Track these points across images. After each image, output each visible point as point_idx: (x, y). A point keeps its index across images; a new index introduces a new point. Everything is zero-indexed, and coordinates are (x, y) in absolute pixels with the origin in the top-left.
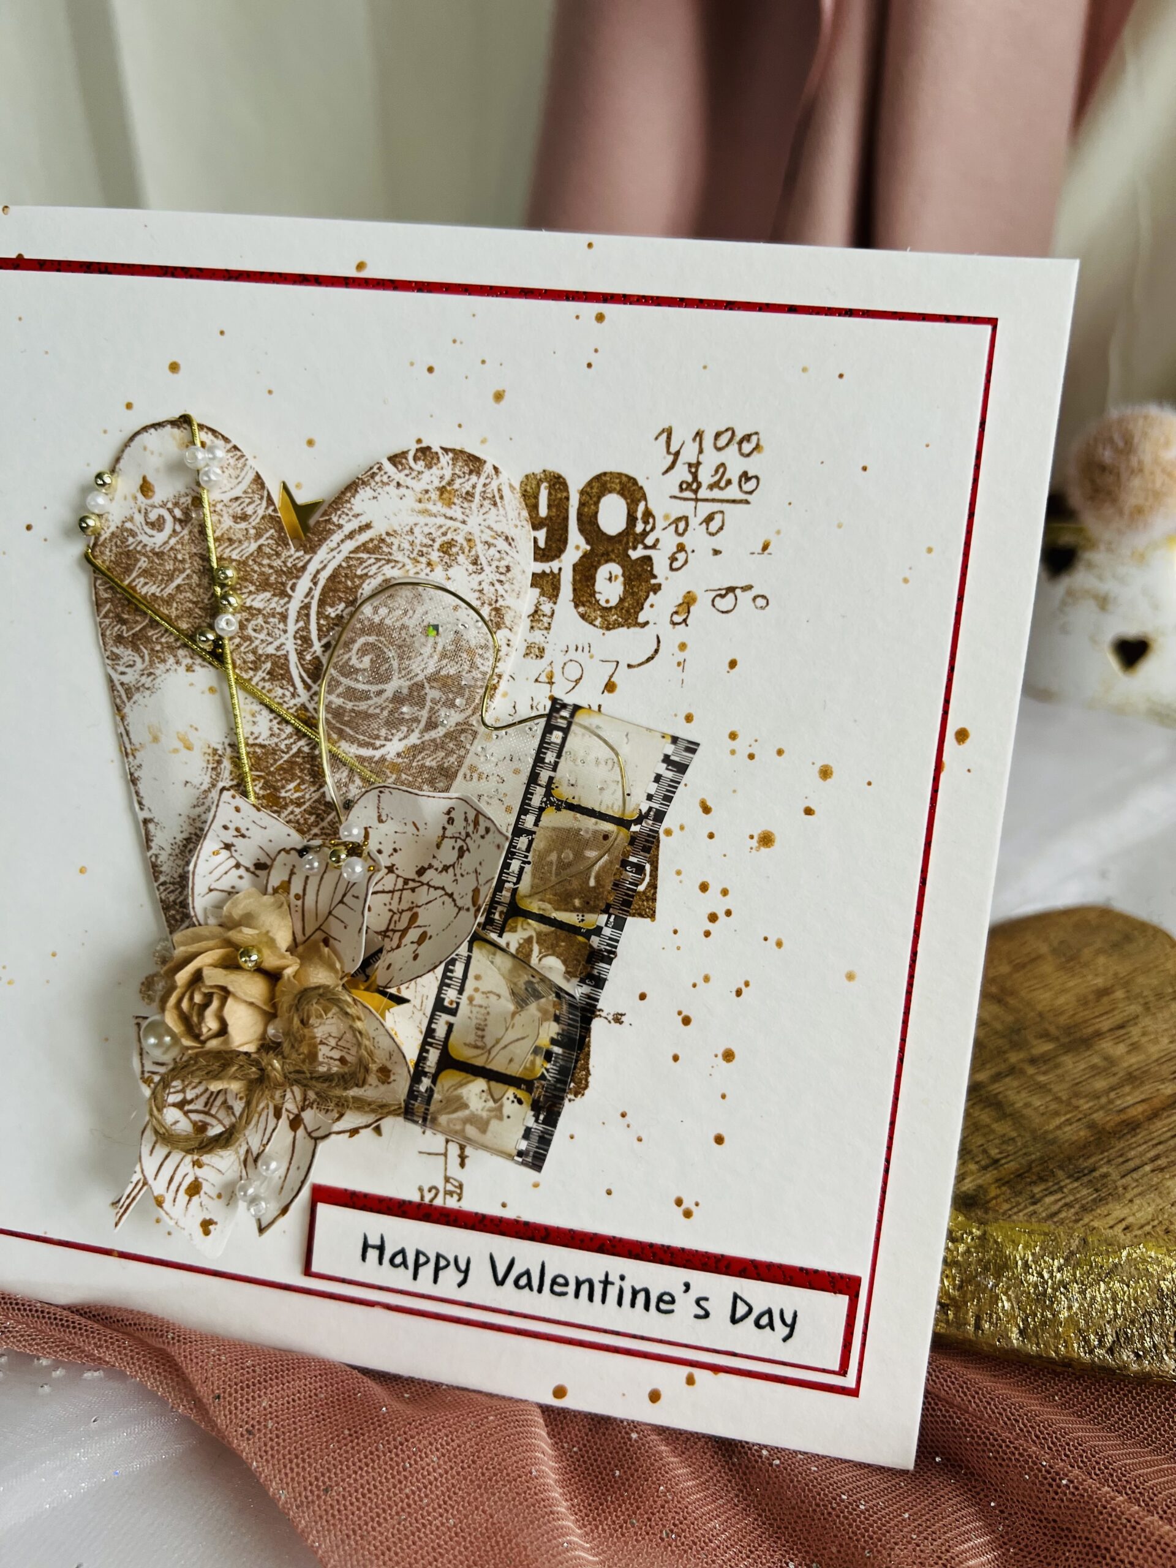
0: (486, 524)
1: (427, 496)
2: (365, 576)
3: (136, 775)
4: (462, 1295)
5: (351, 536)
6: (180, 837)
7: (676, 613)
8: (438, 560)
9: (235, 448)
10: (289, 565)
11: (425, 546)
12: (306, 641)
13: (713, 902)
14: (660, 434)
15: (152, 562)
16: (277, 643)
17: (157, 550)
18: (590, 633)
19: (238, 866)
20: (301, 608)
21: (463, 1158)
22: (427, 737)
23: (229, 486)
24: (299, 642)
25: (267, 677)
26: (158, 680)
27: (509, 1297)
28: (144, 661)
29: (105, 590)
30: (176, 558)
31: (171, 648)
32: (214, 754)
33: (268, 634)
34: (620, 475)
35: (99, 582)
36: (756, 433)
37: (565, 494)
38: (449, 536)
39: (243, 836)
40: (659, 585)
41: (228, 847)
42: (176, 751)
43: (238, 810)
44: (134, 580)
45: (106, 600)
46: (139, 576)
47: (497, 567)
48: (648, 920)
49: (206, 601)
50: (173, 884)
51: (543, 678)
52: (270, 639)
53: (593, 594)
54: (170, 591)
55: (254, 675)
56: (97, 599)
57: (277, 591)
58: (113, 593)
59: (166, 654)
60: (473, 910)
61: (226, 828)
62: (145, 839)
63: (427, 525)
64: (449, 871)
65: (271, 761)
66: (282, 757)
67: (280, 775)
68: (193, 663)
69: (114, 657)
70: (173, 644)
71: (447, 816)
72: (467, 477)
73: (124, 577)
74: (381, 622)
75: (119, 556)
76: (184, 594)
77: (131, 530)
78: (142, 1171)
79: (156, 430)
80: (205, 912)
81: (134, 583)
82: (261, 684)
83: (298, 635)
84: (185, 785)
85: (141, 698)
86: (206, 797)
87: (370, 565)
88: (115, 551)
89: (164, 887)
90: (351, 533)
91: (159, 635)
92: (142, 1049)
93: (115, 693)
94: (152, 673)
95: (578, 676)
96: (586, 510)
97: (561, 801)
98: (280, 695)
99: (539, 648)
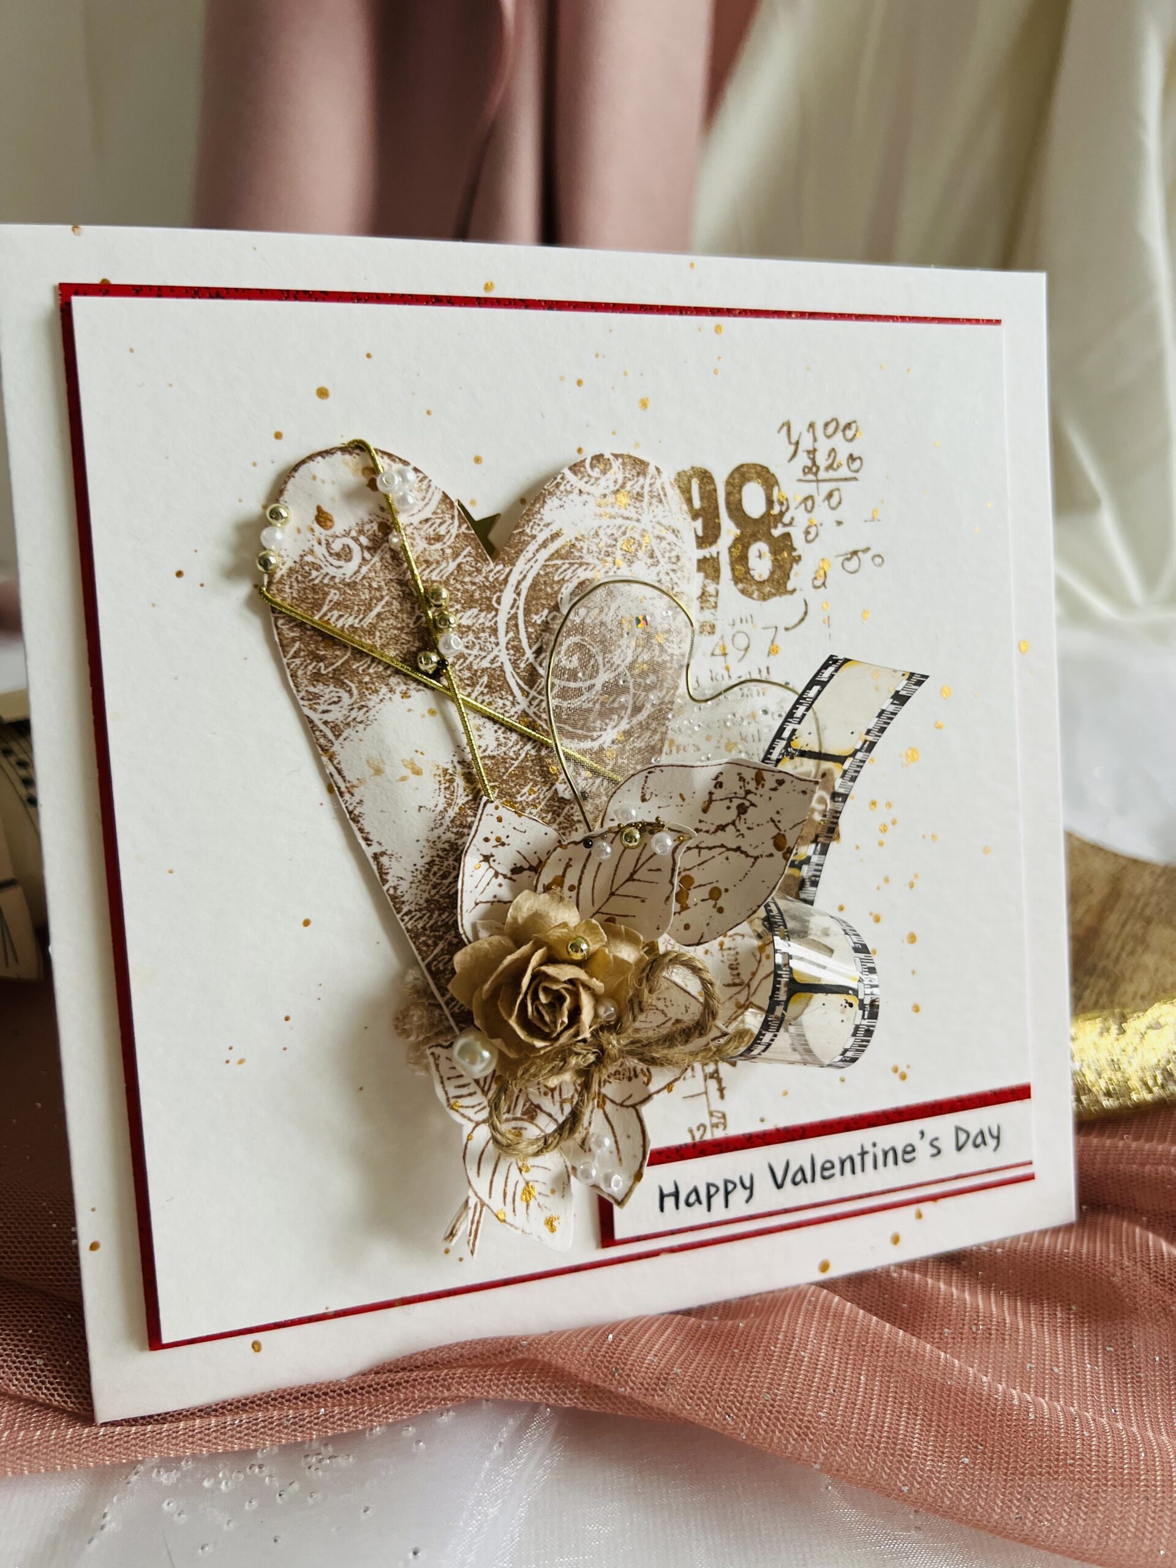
0: (656, 520)
1: (605, 500)
2: (563, 581)
3: (356, 812)
4: (751, 1209)
5: (544, 545)
6: (421, 863)
7: (815, 578)
8: (622, 557)
9: (416, 470)
10: (491, 579)
11: (610, 546)
12: (518, 649)
13: (882, 815)
14: (781, 428)
15: (345, 593)
16: (491, 656)
17: (348, 580)
18: (751, 605)
19: (496, 874)
20: (509, 619)
21: (721, 1090)
22: (634, 721)
23: (415, 511)
24: (512, 652)
25: (486, 691)
26: (372, 712)
28: (351, 695)
29: (291, 629)
30: (370, 586)
31: (381, 677)
32: (445, 775)
33: (481, 649)
34: (755, 465)
35: (280, 622)
36: (855, 422)
37: (712, 487)
38: (628, 535)
39: (503, 844)
40: (800, 557)
41: (486, 858)
42: (403, 779)
43: (500, 820)
44: (325, 614)
45: (294, 640)
46: (330, 610)
47: (669, 558)
48: (835, 843)
49: (412, 626)
50: (420, 910)
51: (718, 651)
52: (483, 654)
53: (748, 571)
54: (370, 621)
55: (473, 691)
56: (280, 640)
57: (483, 606)
58: (301, 631)
59: (377, 684)
60: (779, 855)
61: (486, 840)
62: (378, 875)
63: (608, 527)
64: (727, 829)
65: (503, 770)
66: (512, 764)
67: (513, 781)
68: (408, 689)
69: (311, 697)
70: (383, 673)
71: (715, 782)
72: (636, 479)
73: (313, 613)
74: (583, 622)
75: (302, 592)
76: (386, 622)
77: (313, 563)
78: (476, 1194)
79: (324, 458)
80: (474, 927)
81: (326, 618)
82: (480, 698)
83: (509, 646)
84: (419, 811)
85: (353, 733)
86: (443, 818)
87: (565, 570)
88: (296, 587)
89: (409, 916)
90: (544, 542)
91: (366, 666)
92: (441, 1077)
93: (317, 733)
94: (363, 706)
95: (746, 645)
96: (732, 498)
97: (796, 750)
98: (501, 705)
99: (711, 625)
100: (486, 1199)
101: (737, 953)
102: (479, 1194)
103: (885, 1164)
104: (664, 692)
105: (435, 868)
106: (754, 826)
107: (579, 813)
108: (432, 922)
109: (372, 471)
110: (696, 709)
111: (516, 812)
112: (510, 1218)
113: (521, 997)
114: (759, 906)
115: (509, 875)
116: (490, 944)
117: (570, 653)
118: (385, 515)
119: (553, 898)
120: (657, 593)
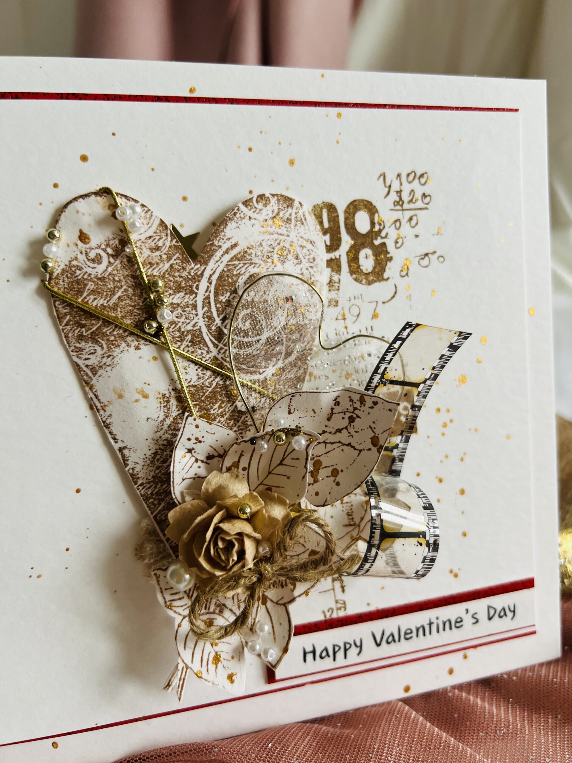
0: (299, 235)
1: (266, 223)
2: (239, 275)
3: (108, 422)
4: (362, 658)
5: (227, 252)
6: (149, 453)
7: (402, 271)
8: (277, 260)
9: (143, 205)
10: (192, 274)
11: (270, 252)
12: (211, 318)
13: (444, 417)
14: (380, 177)
15: (98, 284)
16: (193, 323)
17: (99, 276)
18: (361, 288)
19: (197, 460)
20: (204, 299)
21: (343, 588)
22: (287, 361)
23: (142, 231)
24: (206, 320)
25: (190, 344)
26: (116, 359)
27: (386, 650)
28: (103, 349)
29: (64, 308)
30: (114, 279)
31: (122, 337)
32: (164, 398)
33: (186, 318)
34: (363, 201)
35: (57, 303)
36: (426, 173)
38: (282, 245)
39: (200, 442)
40: (392, 258)
41: (190, 451)
42: (137, 401)
43: (197, 427)
44: (85, 298)
45: (66, 314)
46: (89, 295)
47: (309, 259)
48: (415, 434)
49: (141, 304)
50: (149, 483)
51: (340, 317)
52: (188, 321)
53: (359, 267)
54: (114, 301)
55: (181, 345)
56: (58, 315)
57: (187, 291)
58: (71, 308)
59: (119, 341)
60: (375, 449)
61: (189, 439)
62: (122, 461)
63: (268, 240)
64: (342, 431)
65: (201, 394)
66: (208, 390)
67: (208, 401)
68: (139, 344)
69: (78, 350)
70: (123, 334)
71: (335, 402)
72: (286, 209)
73: (78, 297)
74: (253, 300)
75: (70, 284)
76: (124, 302)
77: (77, 266)
78: (183, 661)
79: (84, 199)
80: (182, 494)
81: (86, 300)
82: (186, 349)
83: (205, 316)
84: (147, 420)
85: (104, 372)
86: (163, 425)
87: (241, 268)
88: (67, 281)
89: (142, 487)
90: (227, 250)
91: (112, 330)
92: (161, 589)
93: (82, 373)
94: (110, 355)
95: (358, 313)
96: (348, 221)
97: (387, 380)
98: (200, 353)
99: (335, 301)
100: (190, 664)
101: (352, 505)
102: (185, 661)
103: (444, 630)
104: (306, 343)
105: (158, 457)
106: (359, 430)
107: (250, 420)
108: (156, 490)
109: (114, 206)
110: (326, 354)
111: (208, 422)
112: (204, 675)
113: (206, 544)
114: (362, 483)
115: (205, 460)
116: (192, 505)
117: (245, 319)
118: (123, 234)
119: (232, 476)
120: (300, 281)
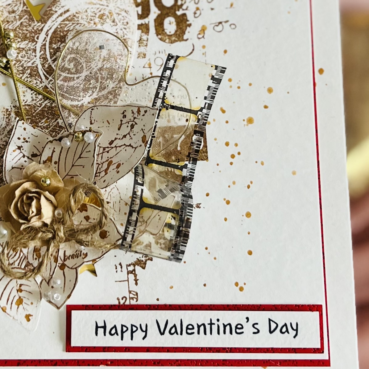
2: (69, 31)
5: (61, 15)
7: (199, 34)
8: (98, 22)
10: (35, 29)
11: (92, 16)
12: (45, 59)
13: (232, 150)
16: (32, 61)
18: (164, 45)
19: (24, 156)
20: (42, 46)
21: (136, 280)
22: (100, 94)
24: (42, 60)
25: (29, 76)
32: (7, 112)
33: (28, 58)
38: (102, 12)
39: (27, 142)
40: (191, 24)
41: (19, 148)
43: (25, 129)
47: (123, 23)
48: (205, 161)
51: (147, 66)
52: (29, 60)
53: (163, 30)
55: (23, 76)
57: (31, 40)
60: (143, 145)
61: (19, 139)
63: (92, 8)
64: (126, 137)
65: (33, 111)
66: (38, 109)
67: (38, 116)
71: (123, 115)
80: (10, 177)
82: (26, 80)
83: (41, 57)
86: (4, 130)
87: (70, 26)
90: (61, 14)
95: (161, 63)
97: (168, 105)
98: (35, 83)
99: (143, 54)
103: (225, 333)
106: (136, 133)
111: (32, 126)
112: (8, 310)
113: (15, 200)
114: (132, 168)
115: (30, 157)
117: (70, 61)
119: (45, 167)
120: (115, 38)
